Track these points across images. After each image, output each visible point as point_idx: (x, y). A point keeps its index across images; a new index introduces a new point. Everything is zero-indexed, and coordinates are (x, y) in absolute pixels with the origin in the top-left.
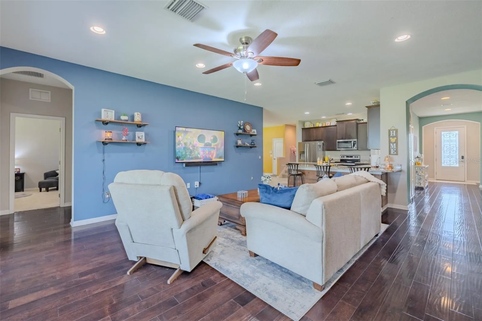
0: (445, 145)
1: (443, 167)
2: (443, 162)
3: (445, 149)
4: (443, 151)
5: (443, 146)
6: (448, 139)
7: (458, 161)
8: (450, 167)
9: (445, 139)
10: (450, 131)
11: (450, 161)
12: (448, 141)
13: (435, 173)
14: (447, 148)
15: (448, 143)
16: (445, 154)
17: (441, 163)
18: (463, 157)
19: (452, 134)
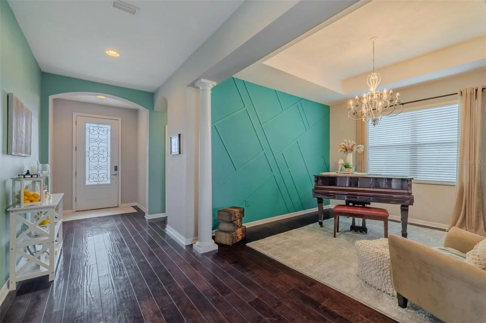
0: (91, 146)
1: (89, 186)
2: (87, 177)
3: (91, 154)
4: (87, 158)
5: (87, 149)
6: (96, 137)
7: (109, 176)
8: (98, 185)
9: (91, 136)
10: (98, 124)
11: (98, 175)
12: (95, 140)
13: (74, 200)
14: (95, 152)
15: (96, 144)
16: (90, 163)
17: (85, 179)
18: (116, 169)
19: (102, 129)
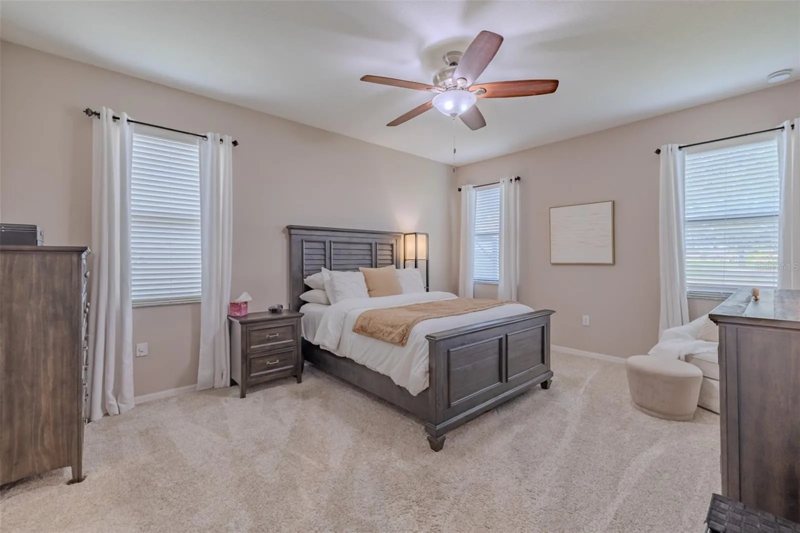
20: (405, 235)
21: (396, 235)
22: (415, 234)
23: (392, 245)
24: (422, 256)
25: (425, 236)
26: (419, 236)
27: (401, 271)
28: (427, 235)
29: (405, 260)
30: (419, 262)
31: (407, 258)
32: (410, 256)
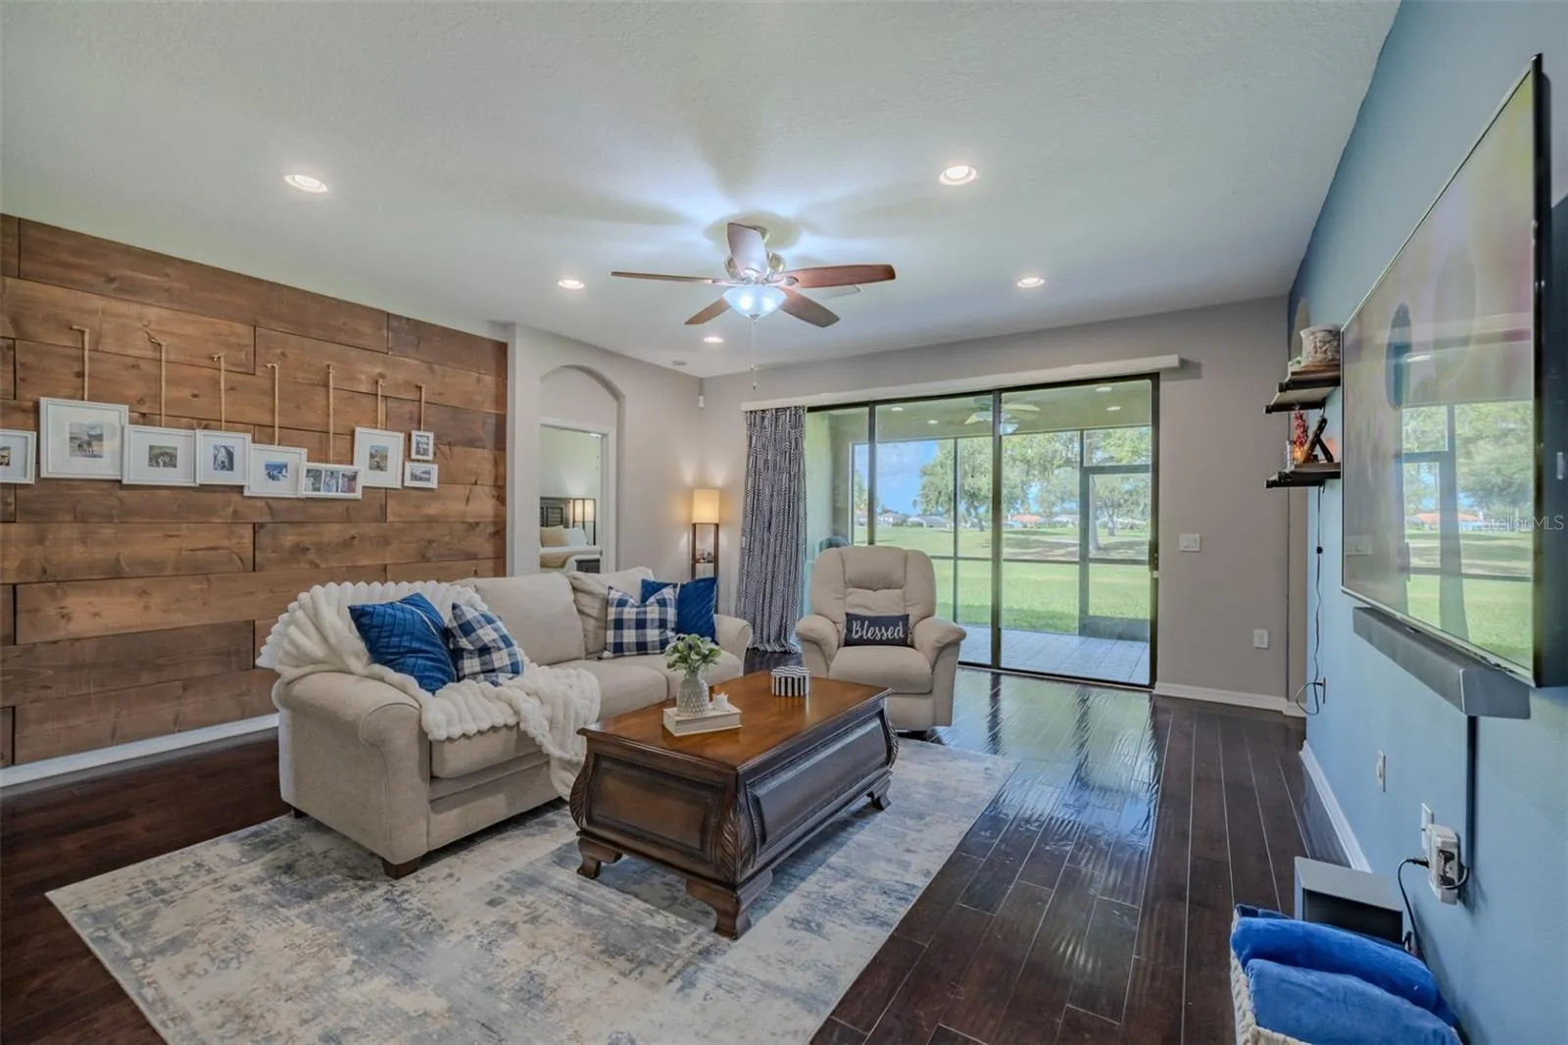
20: (574, 500)
21: (566, 501)
22: (583, 500)
23: (562, 509)
24: (589, 517)
25: (592, 501)
26: (586, 501)
27: (571, 529)
28: (595, 500)
29: (574, 522)
30: (586, 524)
31: (576, 520)
32: (579, 518)
